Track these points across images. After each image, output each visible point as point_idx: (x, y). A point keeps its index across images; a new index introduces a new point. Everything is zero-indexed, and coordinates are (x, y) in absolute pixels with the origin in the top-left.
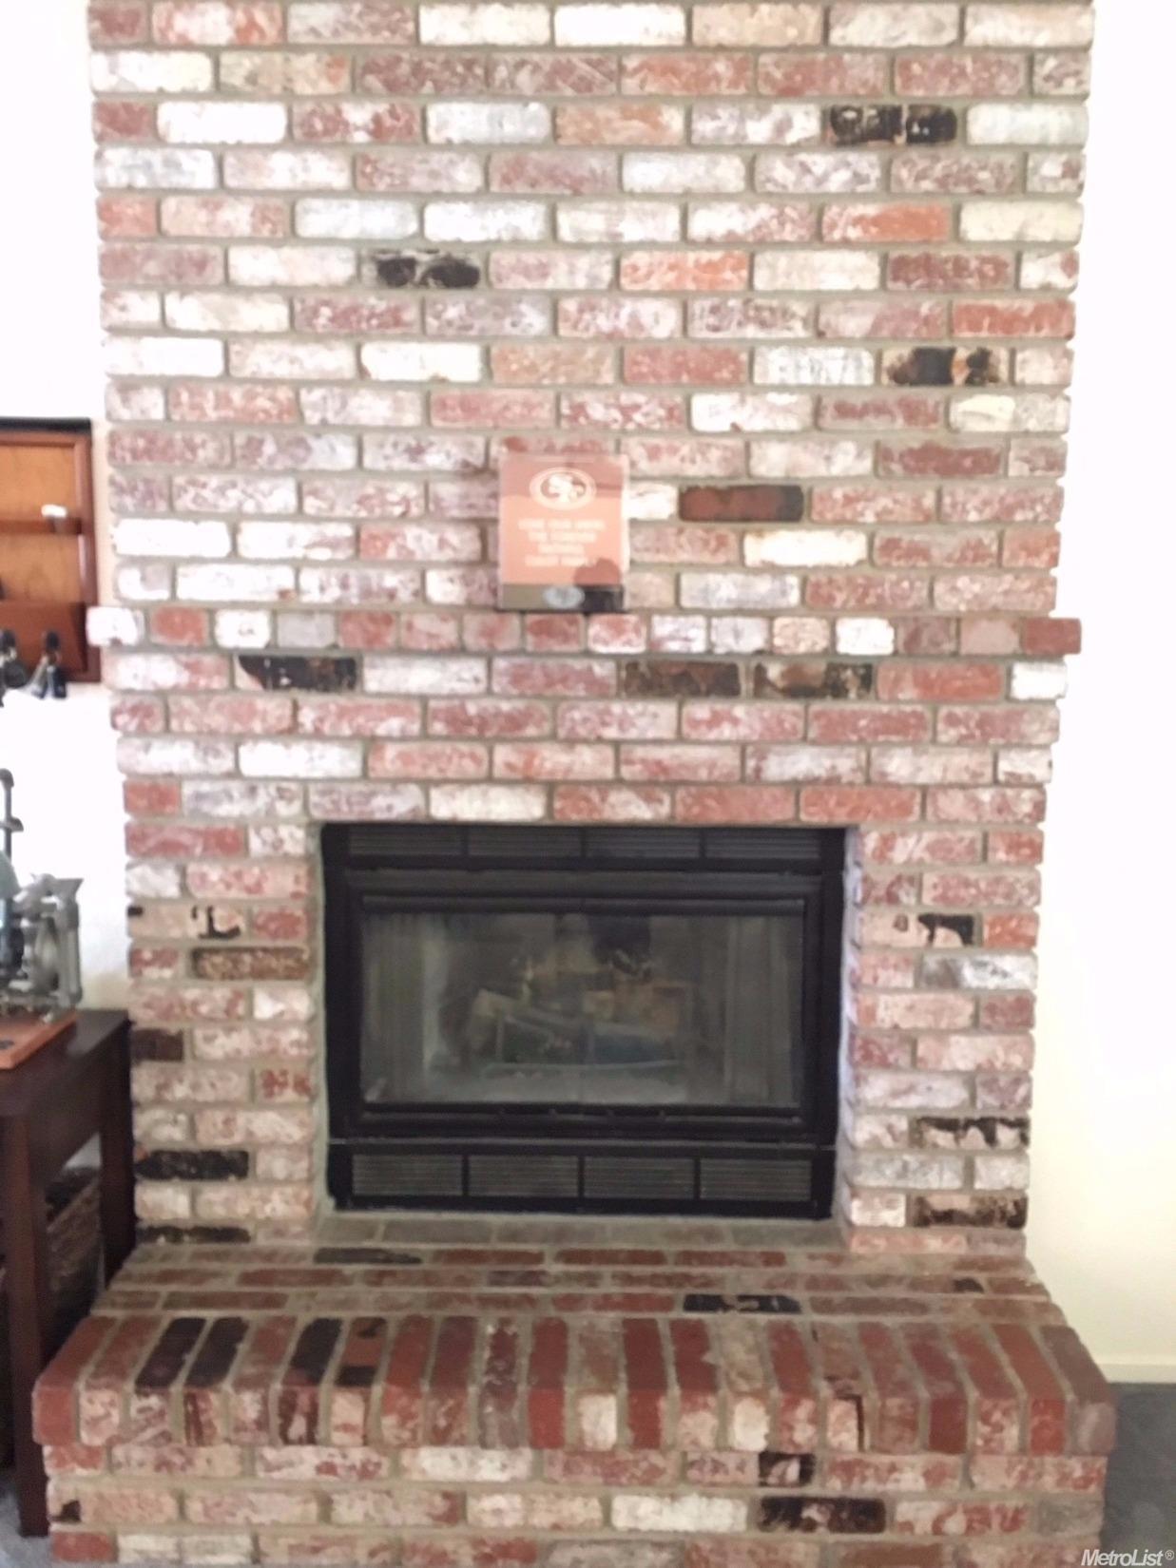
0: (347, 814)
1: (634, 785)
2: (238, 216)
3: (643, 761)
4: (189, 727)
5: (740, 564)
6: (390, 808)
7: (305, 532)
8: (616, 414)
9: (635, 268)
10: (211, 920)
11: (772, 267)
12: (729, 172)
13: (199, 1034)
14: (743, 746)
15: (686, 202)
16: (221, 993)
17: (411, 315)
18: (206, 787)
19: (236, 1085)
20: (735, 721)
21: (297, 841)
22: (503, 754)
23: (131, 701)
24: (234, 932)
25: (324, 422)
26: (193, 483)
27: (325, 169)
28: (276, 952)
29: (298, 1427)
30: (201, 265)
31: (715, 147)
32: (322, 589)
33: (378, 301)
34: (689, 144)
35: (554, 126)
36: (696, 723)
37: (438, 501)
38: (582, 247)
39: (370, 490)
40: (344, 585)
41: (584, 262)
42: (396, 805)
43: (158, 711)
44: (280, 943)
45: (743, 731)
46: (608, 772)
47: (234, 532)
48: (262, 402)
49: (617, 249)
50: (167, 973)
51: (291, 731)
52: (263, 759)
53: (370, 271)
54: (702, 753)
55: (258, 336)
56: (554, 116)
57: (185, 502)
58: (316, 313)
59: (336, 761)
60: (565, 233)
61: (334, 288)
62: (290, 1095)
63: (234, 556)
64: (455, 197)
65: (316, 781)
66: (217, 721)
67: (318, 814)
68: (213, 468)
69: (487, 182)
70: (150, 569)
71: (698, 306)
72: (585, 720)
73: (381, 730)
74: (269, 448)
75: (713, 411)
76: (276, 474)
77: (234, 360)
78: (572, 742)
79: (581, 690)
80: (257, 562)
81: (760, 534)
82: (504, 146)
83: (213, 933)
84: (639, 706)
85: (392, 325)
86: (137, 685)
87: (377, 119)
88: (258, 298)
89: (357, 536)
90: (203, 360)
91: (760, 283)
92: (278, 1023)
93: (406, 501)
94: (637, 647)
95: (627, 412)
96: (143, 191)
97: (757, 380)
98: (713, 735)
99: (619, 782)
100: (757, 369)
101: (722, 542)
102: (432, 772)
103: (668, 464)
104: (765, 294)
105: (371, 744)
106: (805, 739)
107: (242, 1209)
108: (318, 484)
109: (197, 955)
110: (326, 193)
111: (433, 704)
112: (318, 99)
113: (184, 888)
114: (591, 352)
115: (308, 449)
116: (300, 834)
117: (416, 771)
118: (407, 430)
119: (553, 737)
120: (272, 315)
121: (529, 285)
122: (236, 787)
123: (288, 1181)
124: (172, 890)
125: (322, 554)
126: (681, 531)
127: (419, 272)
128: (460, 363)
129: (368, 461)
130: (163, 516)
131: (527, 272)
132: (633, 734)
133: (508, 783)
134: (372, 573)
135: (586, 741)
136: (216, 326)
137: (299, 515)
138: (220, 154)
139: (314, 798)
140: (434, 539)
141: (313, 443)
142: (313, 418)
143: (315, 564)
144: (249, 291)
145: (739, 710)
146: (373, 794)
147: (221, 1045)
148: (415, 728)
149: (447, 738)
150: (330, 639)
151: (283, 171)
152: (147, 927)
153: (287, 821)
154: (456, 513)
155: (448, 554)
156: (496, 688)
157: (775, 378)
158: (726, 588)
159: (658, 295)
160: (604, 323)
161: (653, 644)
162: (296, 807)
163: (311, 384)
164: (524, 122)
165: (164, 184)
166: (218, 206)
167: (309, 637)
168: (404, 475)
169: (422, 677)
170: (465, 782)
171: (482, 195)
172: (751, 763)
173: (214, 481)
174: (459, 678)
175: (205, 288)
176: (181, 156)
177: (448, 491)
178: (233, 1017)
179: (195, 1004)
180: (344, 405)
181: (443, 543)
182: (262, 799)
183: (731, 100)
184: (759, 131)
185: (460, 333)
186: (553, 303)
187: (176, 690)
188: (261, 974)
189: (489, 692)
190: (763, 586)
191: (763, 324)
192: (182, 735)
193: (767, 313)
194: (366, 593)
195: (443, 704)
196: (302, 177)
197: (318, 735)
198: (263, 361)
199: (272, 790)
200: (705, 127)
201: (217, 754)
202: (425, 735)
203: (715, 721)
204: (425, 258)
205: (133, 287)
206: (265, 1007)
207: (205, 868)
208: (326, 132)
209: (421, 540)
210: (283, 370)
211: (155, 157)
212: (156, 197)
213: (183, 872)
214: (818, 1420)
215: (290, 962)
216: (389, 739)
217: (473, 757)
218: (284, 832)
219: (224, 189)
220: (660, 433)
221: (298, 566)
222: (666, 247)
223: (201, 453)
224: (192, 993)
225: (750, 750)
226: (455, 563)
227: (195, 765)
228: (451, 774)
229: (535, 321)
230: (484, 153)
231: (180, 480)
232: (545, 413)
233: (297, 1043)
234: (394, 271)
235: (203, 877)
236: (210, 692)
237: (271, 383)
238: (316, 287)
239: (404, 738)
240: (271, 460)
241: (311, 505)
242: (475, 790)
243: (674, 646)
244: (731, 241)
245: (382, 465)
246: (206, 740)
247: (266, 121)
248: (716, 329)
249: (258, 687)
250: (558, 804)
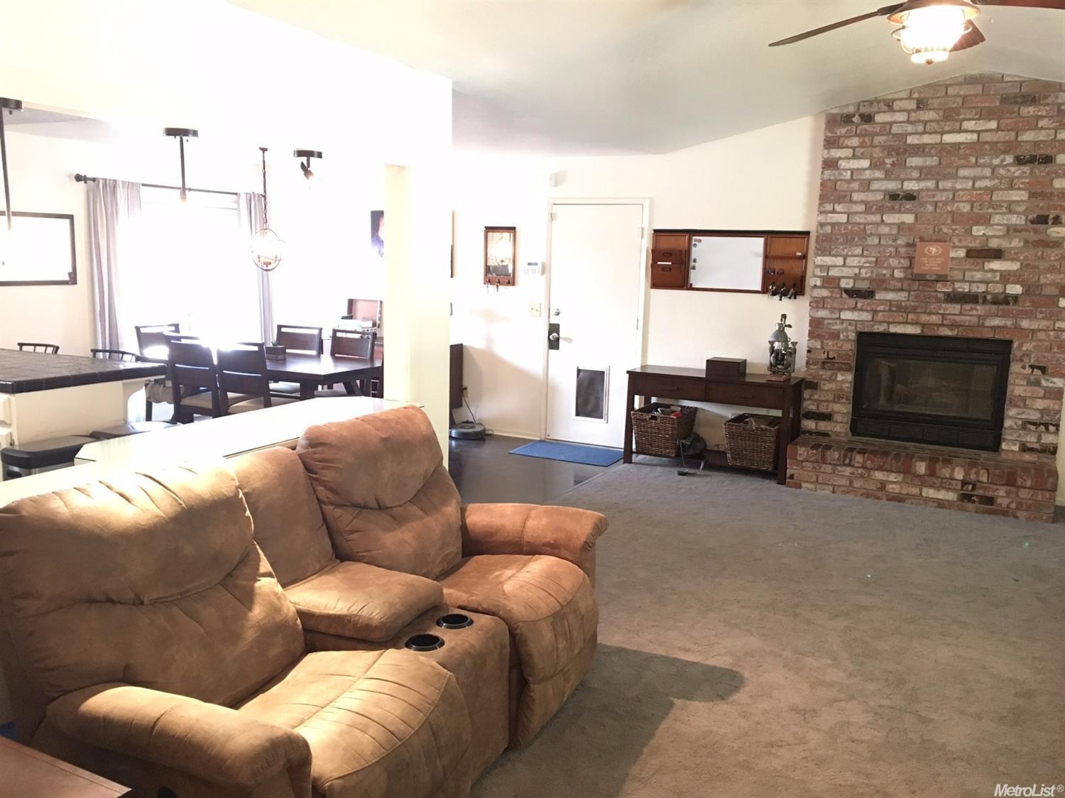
0: (866, 330)
1: (947, 326)
2: (855, 185)
3: (950, 319)
4: (829, 306)
5: (983, 269)
6: (878, 329)
7: (863, 260)
8: (951, 231)
9: (959, 195)
10: (828, 354)
11: (997, 195)
12: (987, 172)
13: (822, 383)
14: (979, 317)
15: (974, 179)
16: (829, 373)
17: (897, 207)
18: (830, 321)
19: (830, 397)
20: (977, 310)
21: (852, 336)
22: (911, 316)
23: (815, 299)
24: (834, 358)
25: (871, 233)
26: (836, 248)
27: (879, 174)
28: (844, 363)
29: (847, 461)
30: (844, 197)
31: (984, 166)
32: (866, 274)
33: (888, 204)
34: (976, 165)
35: (940, 162)
36: (966, 310)
37: (899, 252)
38: (945, 190)
39: (881, 249)
40: (872, 273)
41: (945, 194)
42: (881, 328)
43: (822, 302)
44: (846, 362)
45: (979, 313)
46: (940, 322)
47: (845, 260)
48: (856, 228)
49: (954, 191)
50: (815, 367)
51: (854, 309)
52: (847, 315)
53: (887, 197)
54: (968, 318)
55: (857, 213)
56: (940, 160)
57: (834, 252)
58: (872, 207)
59: (866, 316)
60: (940, 187)
61: (878, 201)
62: (844, 400)
63: (844, 265)
64: (912, 179)
65: (859, 321)
66: (836, 305)
67: (858, 329)
68: (841, 244)
69: (921, 175)
70: (823, 269)
71: (975, 204)
72: (935, 308)
73: (878, 309)
74: (856, 239)
75: (978, 231)
76: (857, 246)
77: (850, 218)
78: (930, 314)
79: (934, 301)
80: (849, 267)
81: (989, 262)
82: (926, 167)
83: (828, 358)
84: (950, 305)
85: (892, 210)
86: (818, 296)
87: (893, 162)
88: (858, 204)
89: (877, 261)
90: (843, 218)
91: (994, 198)
92: (843, 382)
93: (891, 252)
94: (950, 290)
95: (953, 231)
96: (832, 180)
97: (991, 222)
98: (971, 313)
99: (942, 325)
100: (992, 220)
101: (978, 264)
102: (891, 320)
103: (964, 243)
104: (996, 201)
105: (875, 312)
106: (997, 316)
107: (829, 428)
108: (868, 248)
109: (823, 363)
110: (878, 179)
111: (893, 303)
112: (879, 158)
113: (822, 346)
114: (945, 216)
115: (866, 239)
116: (854, 334)
117: (886, 319)
118: (893, 235)
119: (925, 312)
120: (861, 208)
121: (930, 200)
122: (838, 322)
123: (841, 422)
124: (819, 347)
125: (867, 265)
126: (966, 261)
127: (900, 197)
128: (909, 218)
129: (882, 243)
130: (827, 256)
131: (929, 197)
132: (948, 312)
133: (912, 324)
134: (880, 270)
135: (934, 314)
136: (846, 210)
137: (862, 255)
138: (852, 171)
139: (858, 325)
140: (897, 262)
141: (867, 238)
142: (868, 232)
143: (865, 267)
144: (855, 203)
145: (978, 307)
146: (874, 325)
147: (828, 386)
148: (887, 309)
149: (896, 311)
150: (868, 286)
151: (868, 174)
152: (811, 355)
153: (851, 331)
154: (904, 255)
155: (901, 265)
156: (910, 299)
157: (996, 222)
158: (978, 275)
159: (965, 202)
160: (949, 208)
161: (954, 289)
162: (853, 327)
163: (869, 224)
164: (932, 161)
165: (838, 178)
166: (850, 183)
167: (863, 285)
168: (891, 246)
169: (891, 296)
170: (900, 323)
171: (918, 179)
172: (981, 322)
173: (841, 247)
174: (902, 296)
175: (845, 202)
176: (842, 172)
177: (902, 250)
178: (831, 380)
179: (822, 376)
180: (877, 229)
181: (899, 262)
182: (845, 325)
183: (988, 155)
184: (996, 162)
185: (909, 211)
186: (936, 204)
187: (827, 297)
188: (839, 370)
189: (908, 300)
190: (989, 275)
191: (994, 209)
192: (827, 308)
193: (996, 206)
194: (877, 275)
195: (896, 303)
196: (872, 176)
197: (862, 310)
198: (857, 219)
199: (848, 323)
200: (981, 161)
201: (835, 313)
202: (890, 310)
203: (970, 310)
204: (902, 194)
205: (827, 202)
206: (840, 378)
207: (828, 341)
208: (880, 165)
209: (894, 262)
210: (862, 221)
211: (837, 172)
212: (836, 182)
213: (822, 342)
214: (977, 474)
215: (848, 367)
216: (880, 311)
217: (902, 316)
218: (849, 333)
219: (852, 179)
220: (963, 236)
221: (860, 268)
222: (968, 190)
223: (839, 241)
224: (821, 373)
225: (981, 318)
226: (902, 268)
227: (829, 316)
228: (896, 321)
229: (930, 208)
230: (920, 169)
231: (833, 247)
232: (931, 231)
233: (848, 387)
234: (894, 196)
235: (827, 344)
236: (835, 298)
237: (859, 224)
238: (873, 201)
239: (884, 311)
240: (857, 242)
241: (865, 253)
242: (902, 325)
243: (960, 290)
244: (986, 188)
245: (885, 243)
246: (832, 310)
247: (865, 163)
248: (981, 210)
249: (848, 297)
250: (925, 330)
